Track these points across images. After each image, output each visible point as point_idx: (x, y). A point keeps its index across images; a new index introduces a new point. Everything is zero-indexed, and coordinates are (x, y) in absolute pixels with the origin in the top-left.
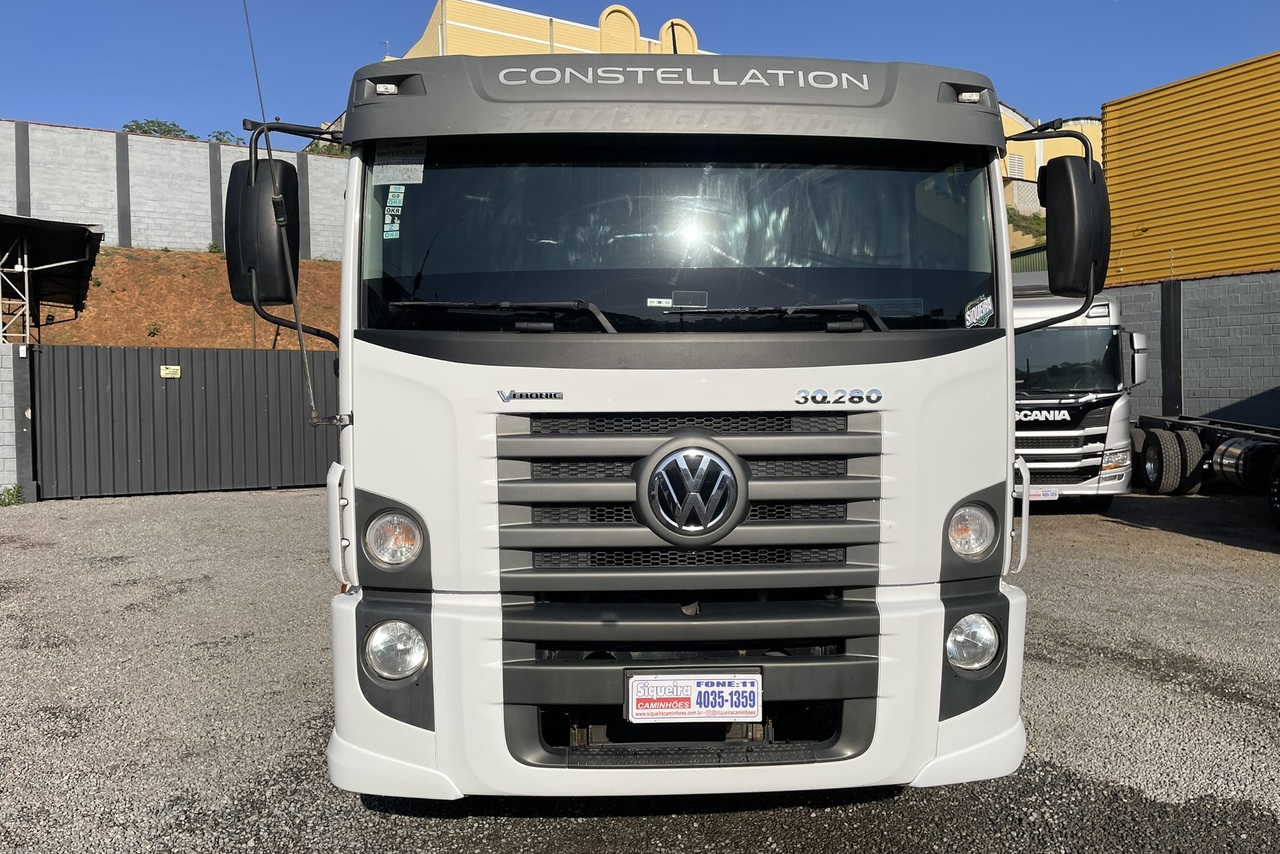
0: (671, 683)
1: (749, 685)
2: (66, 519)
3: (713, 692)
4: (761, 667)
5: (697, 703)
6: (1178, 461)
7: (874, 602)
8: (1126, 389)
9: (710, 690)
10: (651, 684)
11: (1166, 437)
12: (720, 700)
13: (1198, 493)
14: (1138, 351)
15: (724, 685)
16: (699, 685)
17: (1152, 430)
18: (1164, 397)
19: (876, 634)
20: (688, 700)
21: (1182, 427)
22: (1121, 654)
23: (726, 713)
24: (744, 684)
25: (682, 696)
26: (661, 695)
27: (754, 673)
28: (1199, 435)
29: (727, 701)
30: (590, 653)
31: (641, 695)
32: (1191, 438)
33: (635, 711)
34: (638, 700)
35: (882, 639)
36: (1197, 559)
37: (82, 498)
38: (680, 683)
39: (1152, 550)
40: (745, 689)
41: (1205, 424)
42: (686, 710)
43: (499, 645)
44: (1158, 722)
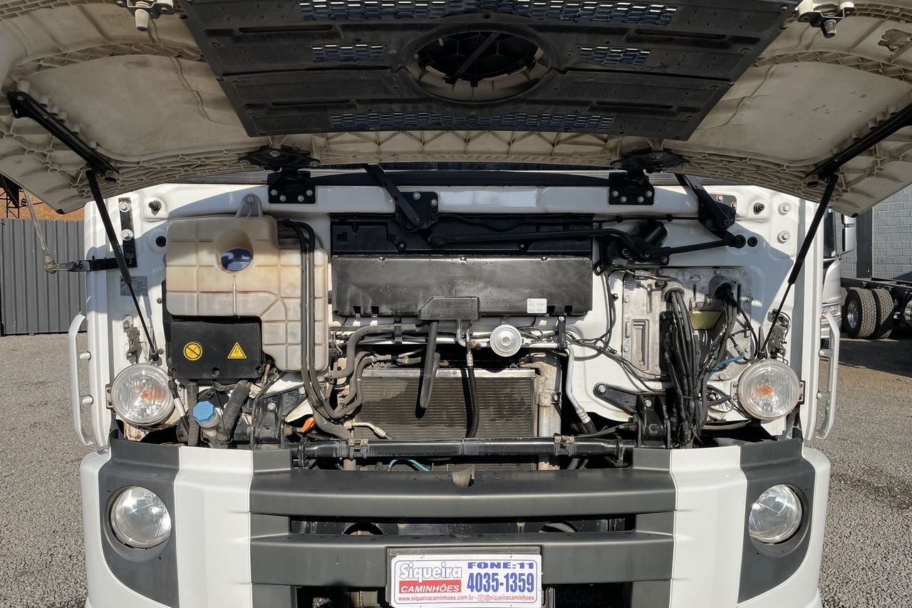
0: (438, 564)
1: (527, 566)
2: (17, 350)
3: (487, 574)
4: (541, 547)
5: (469, 587)
6: (874, 313)
7: (668, 472)
8: (838, 256)
9: (483, 571)
10: (417, 564)
11: (865, 294)
12: (495, 583)
13: (889, 338)
14: (848, 226)
15: (498, 566)
16: (470, 566)
17: (852, 288)
18: (858, 264)
19: (671, 510)
20: (458, 583)
21: (876, 286)
22: (859, 481)
23: (501, 598)
24: (522, 566)
25: (451, 579)
26: (428, 577)
27: (533, 553)
28: (890, 292)
29: (502, 584)
30: (352, 524)
31: (405, 578)
32: (884, 295)
33: (398, 595)
34: (402, 584)
35: (678, 516)
36: (900, 392)
37: (35, 334)
38: (449, 564)
39: (862, 385)
40: (522, 571)
41: (894, 284)
42: (456, 595)
43: (247, 519)
44: (907, 552)
